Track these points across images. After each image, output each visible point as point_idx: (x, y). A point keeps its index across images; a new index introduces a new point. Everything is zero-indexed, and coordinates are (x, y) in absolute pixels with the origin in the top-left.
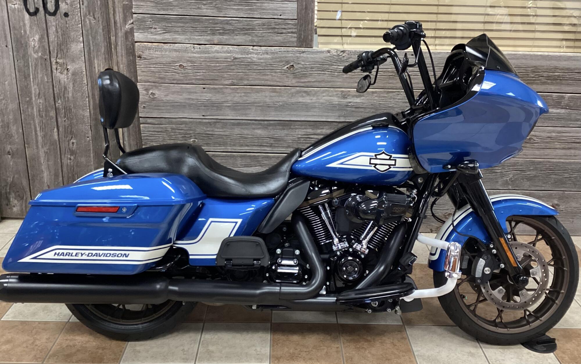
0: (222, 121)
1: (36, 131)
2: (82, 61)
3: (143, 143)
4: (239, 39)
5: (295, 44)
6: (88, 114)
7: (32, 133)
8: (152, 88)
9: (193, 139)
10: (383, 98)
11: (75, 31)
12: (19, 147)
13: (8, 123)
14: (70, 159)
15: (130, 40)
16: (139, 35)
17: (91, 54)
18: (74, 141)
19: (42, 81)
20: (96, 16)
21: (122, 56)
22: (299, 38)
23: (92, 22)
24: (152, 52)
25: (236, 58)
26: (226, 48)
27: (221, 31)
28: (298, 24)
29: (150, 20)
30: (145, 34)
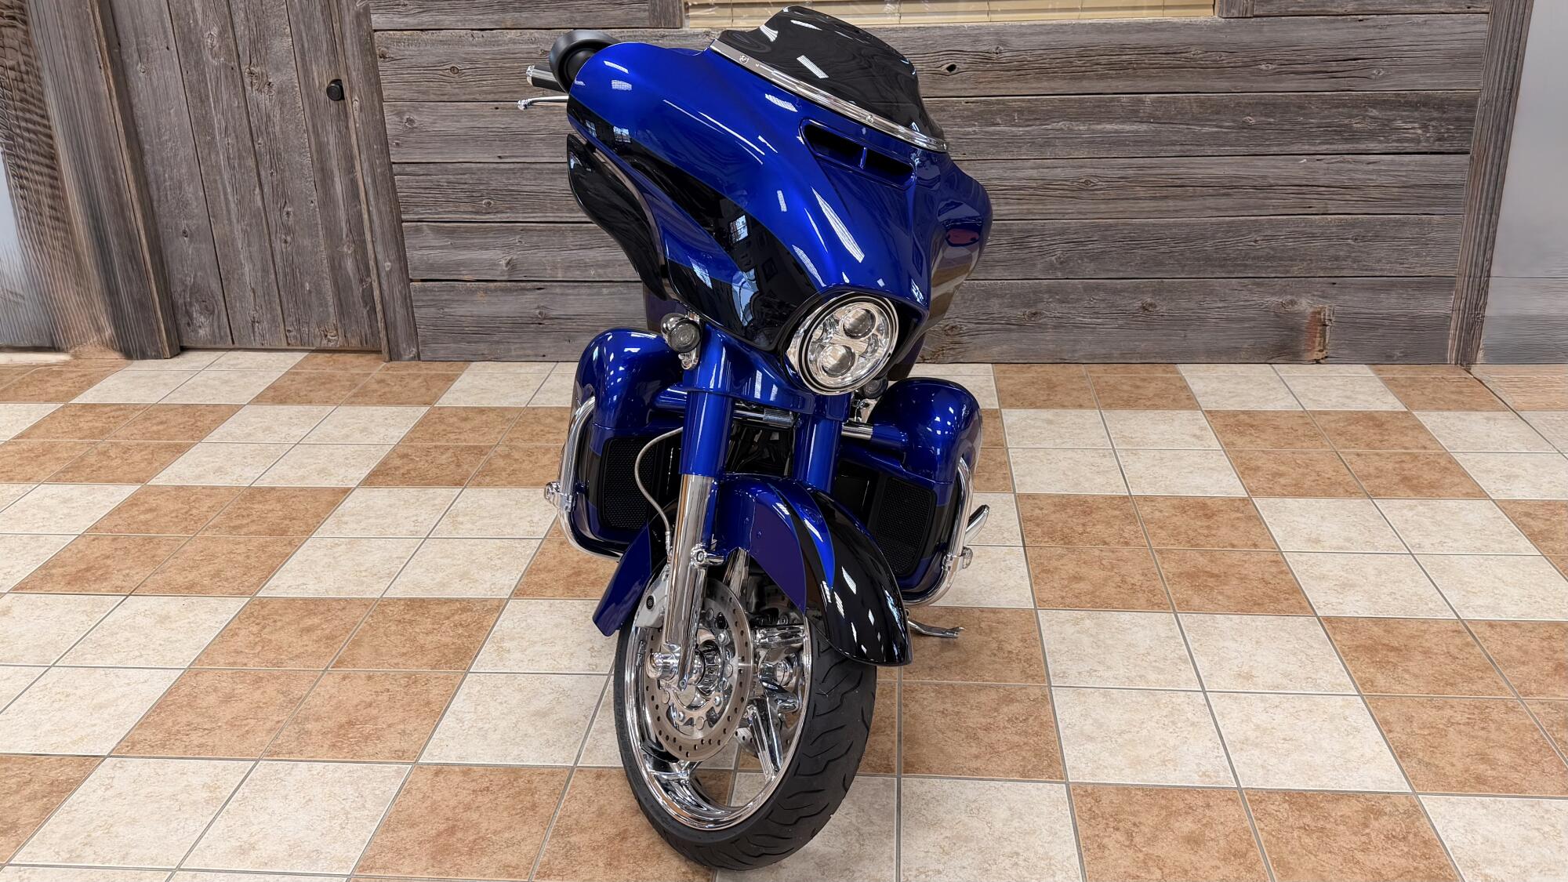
0: (534, 166)
1: (225, 194)
2: (292, 67)
3: (402, 209)
4: (549, 17)
5: (647, 23)
6: (307, 161)
7: (219, 196)
8: (408, 111)
9: (486, 201)
11: (276, 16)
12: (200, 222)
13: (180, 183)
14: (286, 242)
15: (365, 26)
16: (378, 17)
17: (305, 55)
18: (289, 209)
19: (230, 106)
21: (353, 55)
22: (653, 10)
24: (402, 48)
25: (545, 50)
26: (528, 32)
27: (517, 5)
30: (388, 16)
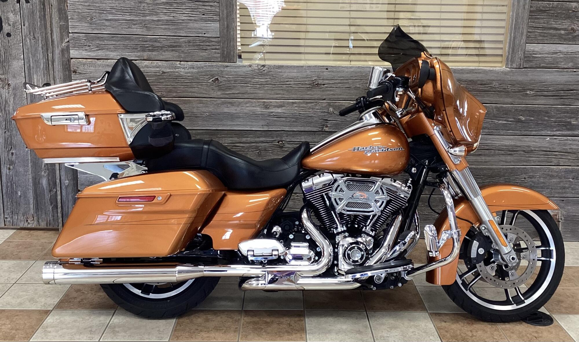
2: (22, 76)
4: (168, 55)
5: (219, 59)
10: (302, 109)
11: (16, 49)
14: (9, 169)
15: (66, 56)
16: (74, 52)
17: (30, 70)
18: (13, 151)
20: (36, 36)
21: (58, 71)
22: (222, 53)
23: (32, 41)
24: (86, 68)
25: (164, 73)
26: (156, 63)
27: (150, 48)
28: (221, 40)
29: (84, 38)
30: (80, 51)
